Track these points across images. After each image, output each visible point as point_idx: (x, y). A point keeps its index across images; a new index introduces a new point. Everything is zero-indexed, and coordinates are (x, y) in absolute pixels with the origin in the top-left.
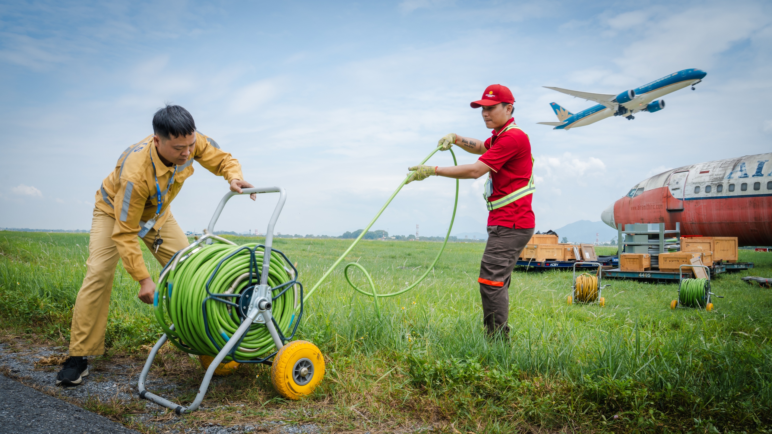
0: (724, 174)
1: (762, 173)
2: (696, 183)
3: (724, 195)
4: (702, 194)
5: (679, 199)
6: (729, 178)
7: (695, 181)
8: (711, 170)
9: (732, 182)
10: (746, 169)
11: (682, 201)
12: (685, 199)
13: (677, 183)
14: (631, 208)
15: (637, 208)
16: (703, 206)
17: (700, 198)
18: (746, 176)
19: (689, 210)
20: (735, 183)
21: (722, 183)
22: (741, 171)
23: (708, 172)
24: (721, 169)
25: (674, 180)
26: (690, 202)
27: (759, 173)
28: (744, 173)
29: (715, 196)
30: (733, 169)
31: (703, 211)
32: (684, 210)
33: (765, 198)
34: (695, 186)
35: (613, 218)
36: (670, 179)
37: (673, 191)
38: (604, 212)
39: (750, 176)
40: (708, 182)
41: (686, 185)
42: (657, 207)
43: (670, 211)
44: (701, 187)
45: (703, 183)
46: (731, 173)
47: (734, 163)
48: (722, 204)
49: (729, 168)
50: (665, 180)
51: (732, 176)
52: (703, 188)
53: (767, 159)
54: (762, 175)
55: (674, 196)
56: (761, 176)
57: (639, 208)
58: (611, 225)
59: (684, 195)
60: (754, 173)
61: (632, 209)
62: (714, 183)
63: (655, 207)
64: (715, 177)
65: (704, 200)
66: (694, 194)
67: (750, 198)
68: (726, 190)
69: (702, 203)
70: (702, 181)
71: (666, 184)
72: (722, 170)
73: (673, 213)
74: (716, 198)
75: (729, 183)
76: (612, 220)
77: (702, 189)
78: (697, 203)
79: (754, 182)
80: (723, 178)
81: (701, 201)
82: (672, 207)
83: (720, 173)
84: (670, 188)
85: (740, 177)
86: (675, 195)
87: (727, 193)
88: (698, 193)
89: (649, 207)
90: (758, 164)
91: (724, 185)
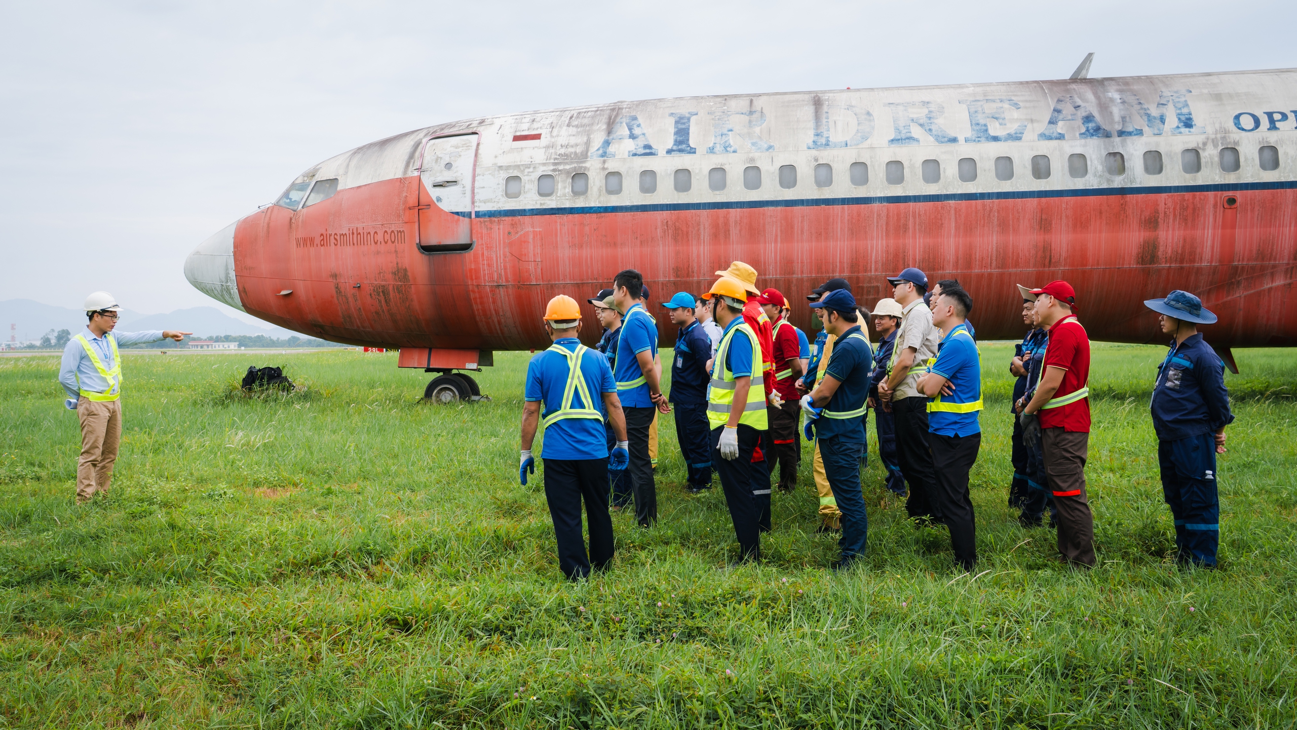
0: (588, 144)
1: (692, 143)
2: (508, 168)
3: (593, 203)
4: (530, 200)
5: (457, 213)
6: (604, 155)
7: (503, 161)
8: (544, 132)
9: (612, 166)
10: (645, 131)
11: (467, 220)
12: (478, 214)
13: (449, 166)
14: (297, 240)
15: (317, 240)
16: (531, 237)
17: (522, 212)
18: (649, 151)
19: (489, 248)
20: (622, 170)
21: (585, 168)
22: (633, 137)
23: (537, 137)
24: (572, 130)
25: (437, 159)
26: (491, 222)
27: (682, 143)
28: (641, 142)
29: (567, 205)
30: (609, 132)
31: (533, 251)
32: (474, 246)
33: (704, 213)
34: (504, 175)
35: (232, 274)
36: (422, 156)
37: (438, 189)
38: (198, 253)
39: (662, 152)
40: (544, 164)
41: (478, 171)
42: (387, 237)
43: (427, 249)
44: (524, 179)
45: (528, 166)
46: (607, 143)
47: (606, 116)
48: (587, 229)
49: (595, 127)
50: (406, 157)
51: (612, 149)
52: (531, 181)
53: (694, 111)
54: (693, 151)
55: (440, 205)
56: (690, 153)
57: (324, 240)
58: (221, 295)
59: (473, 203)
60: (670, 144)
61: (298, 245)
62: (561, 167)
63: (380, 237)
64: (563, 151)
65: (537, 218)
66: (505, 199)
67: (665, 214)
68: (600, 190)
69: (530, 226)
70: (526, 160)
71: (411, 168)
72: (578, 133)
73: (439, 257)
74: (571, 211)
75: (604, 169)
76: (227, 278)
77: (528, 186)
78: (513, 225)
79: (675, 169)
80: (584, 156)
81: (527, 219)
82: (433, 239)
83: (573, 141)
84: (427, 182)
85: (635, 155)
86: (445, 200)
87: (602, 199)
88: (516, 196)
89: (357, 237)
90: (672, 120)
91: (591, 174)
